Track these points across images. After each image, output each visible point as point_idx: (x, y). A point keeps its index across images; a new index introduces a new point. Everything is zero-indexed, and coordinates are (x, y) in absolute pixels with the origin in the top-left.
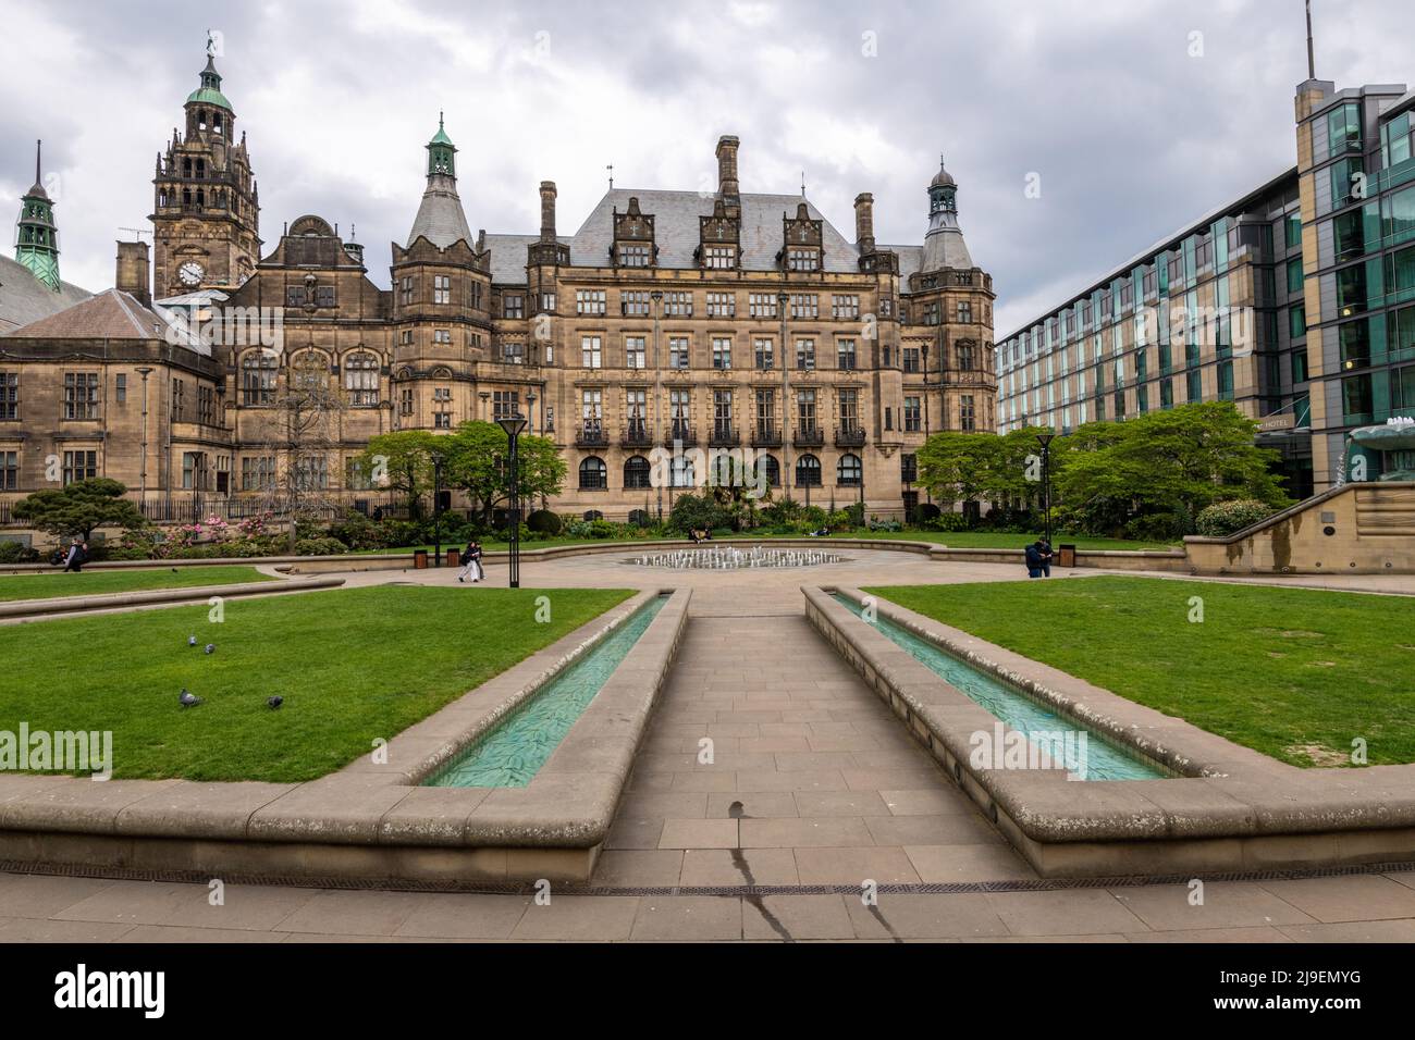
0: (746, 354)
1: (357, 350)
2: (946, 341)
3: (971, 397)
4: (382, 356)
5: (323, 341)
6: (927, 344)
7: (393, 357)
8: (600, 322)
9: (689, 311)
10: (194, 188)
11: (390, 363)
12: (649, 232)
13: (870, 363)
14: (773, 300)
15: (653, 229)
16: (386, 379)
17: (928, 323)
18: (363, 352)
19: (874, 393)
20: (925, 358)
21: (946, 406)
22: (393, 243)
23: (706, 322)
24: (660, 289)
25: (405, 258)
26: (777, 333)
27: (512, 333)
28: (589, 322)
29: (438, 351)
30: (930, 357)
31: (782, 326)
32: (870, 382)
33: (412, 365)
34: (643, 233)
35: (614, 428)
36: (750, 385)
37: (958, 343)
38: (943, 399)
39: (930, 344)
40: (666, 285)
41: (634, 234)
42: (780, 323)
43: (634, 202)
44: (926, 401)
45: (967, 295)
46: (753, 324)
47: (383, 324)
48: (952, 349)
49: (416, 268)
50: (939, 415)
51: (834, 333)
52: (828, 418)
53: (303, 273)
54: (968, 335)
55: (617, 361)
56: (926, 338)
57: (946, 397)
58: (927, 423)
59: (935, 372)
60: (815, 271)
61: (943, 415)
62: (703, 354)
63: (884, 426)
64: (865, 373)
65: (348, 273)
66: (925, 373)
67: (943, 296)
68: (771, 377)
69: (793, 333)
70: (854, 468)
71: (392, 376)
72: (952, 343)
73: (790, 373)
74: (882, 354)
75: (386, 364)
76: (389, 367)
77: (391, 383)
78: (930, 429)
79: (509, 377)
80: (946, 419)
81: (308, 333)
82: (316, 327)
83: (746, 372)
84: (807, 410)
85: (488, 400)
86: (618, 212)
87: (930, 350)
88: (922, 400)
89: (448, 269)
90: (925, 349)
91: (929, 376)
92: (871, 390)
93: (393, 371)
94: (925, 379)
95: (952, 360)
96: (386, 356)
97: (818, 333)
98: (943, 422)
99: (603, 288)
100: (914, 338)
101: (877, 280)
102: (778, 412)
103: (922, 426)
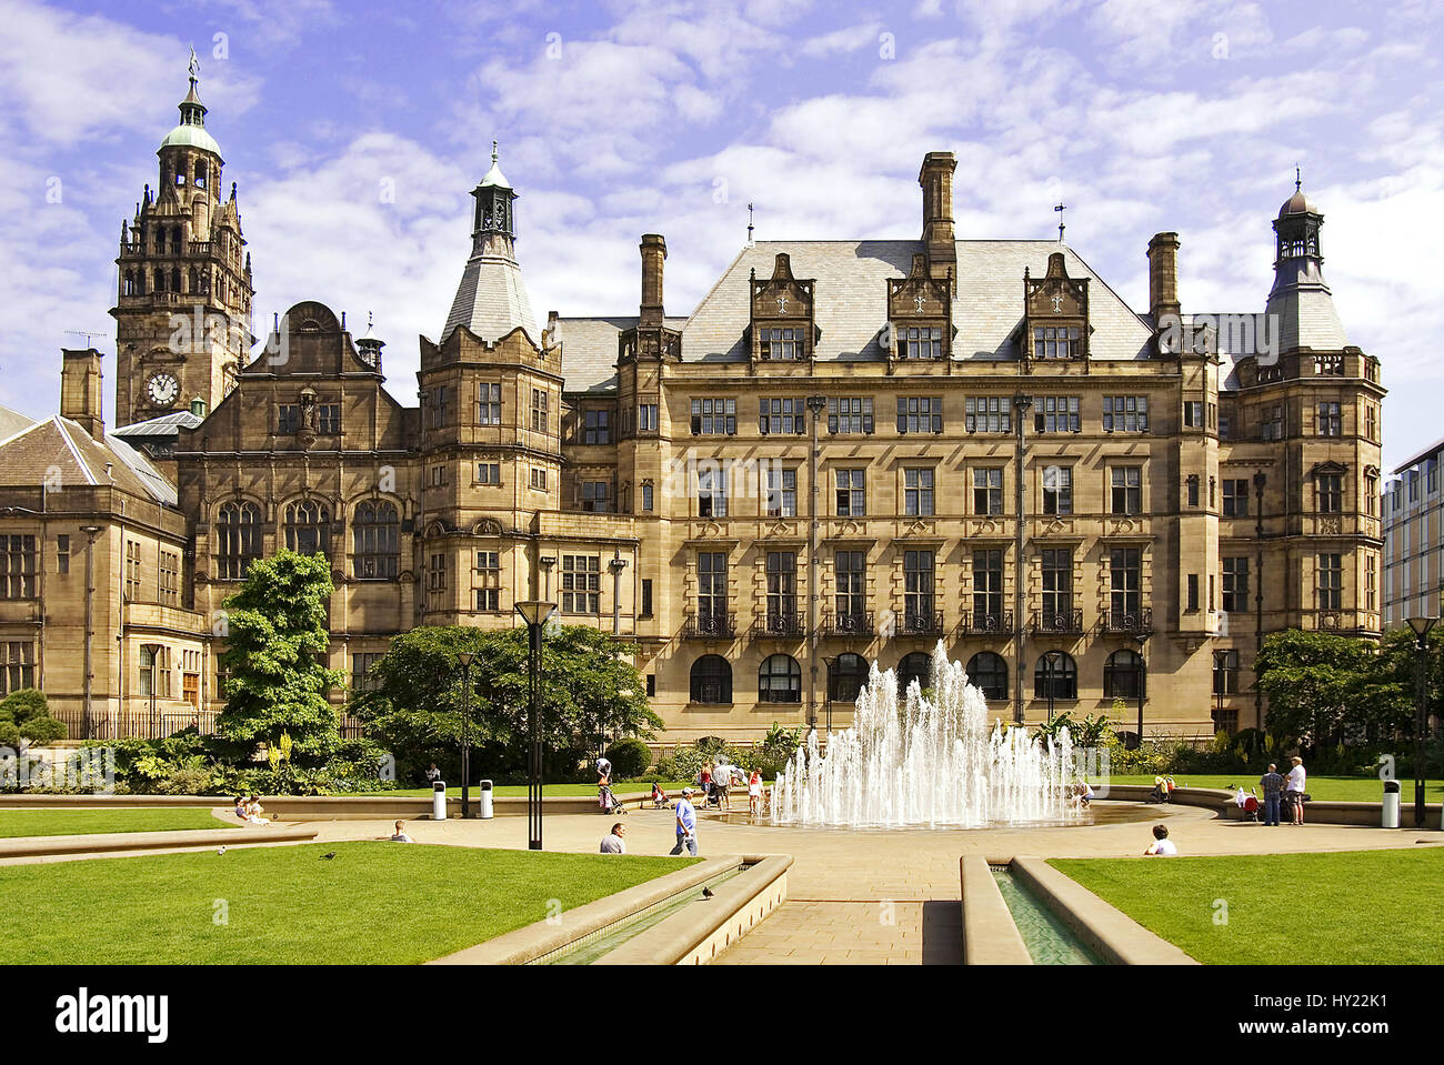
0: (958, 494)
1: (369, 496)
2: (1296, 467)
3: (1337, 556)
4: (404, 505)
6: (1264, 471)
7: (419, 504)
8: (727, 447)
9: (866, 429)
11: (415, 515)
12: (805, 307)
13: (1166, 502)
14: (1005, 406)
15: (811, 302)
16: (407, 539)
17: (1266, 436)
18: (378, 500)
19: (1168, 551)
20: (1259, 495)
21: (1292, 571)
22: (421, 336)
24: (820, 394)
25: (439, 358)
26: (1011, 457)
27: (592, 466)
28: (710, 447)
29: (482, 496)
30: (1267, 493)
31: (1020, 447)
32: (1163, 535)
33: (445, 516)
34: (796, 308)
36: (962, 543)
37: (1316, 471)
38: (1288, 560)
39: (1268, 472)
40: (832, 387)
41: (784, 311)
42: (1015, 442)
43: (783, 261)
44: (1259, 564)
45: (1332, 391)
47: (406, 457)
48: (1306, 480)
50: (1281, 585)
51: (1106, 456)
52: (1090, 593)
53: (298, 385)
54: (1333, 455)
55: (751, 507)
56: (1262, 462)
57: (1293, 556)
58: (1259, 598)
59: (1278, 516)
60: (1074, 361)
61: (1287, 586)
62: (890, 494)
63: (1185, 604)
65: (359, 384)
66: (1260, 518)
67: (1292, 393)
68: (999, 529)
69: (1035, 459)
71: (417, 535)
72: (1306, 470)
73: (1029, 521)
74: (1184, 490)
75: (409, 517)
76: (413, 521)
77: (415, 544)
78: (1263, 608)
79: (585, 532)
80: (1293, 593)
81: (304, 472)
82: (314, 463)
83: (958, 523)
84: (1054, 579)
85: (554, 567)
86: (757, 278)
87: (1269, 480)
88: (1252, 563)
89: (498, 372)
90: (1260, 480)
91: (1265, 523)
92: (1163, 548)
94: (1259, 529)
95: (1306, 495)
96: (409, 504)
98: (1287, 596)
99: (732, 394)
100: (1240, 462)
101: (1181, 370)
102: (1008, 584)
103: (1252, 604)
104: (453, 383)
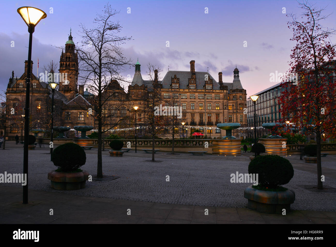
0: (198, 106)
2: (237, 104)
3: (242, 115)
4: (127, 107)
7: (130, 107)
9: (186, 98)
10: (68, 63)
12: (178, 82)
13: (222, 108)
14: (203, 95)
16: (128, 112)
17: (234, 100)
18: (124, 106)
19: (223, 114)
21: (237, 117)
23: (190, 100)
24: (180, 93)
25: (133, 88)
26: (204, 102)
28: (167, 100)
30: (234, 107)
31: (205, 101)
32: (222, 112)
36: (198, 113)
37: (240, 104)
39: (234, 104)
40: (182, 92)
41: (175, 82)
42: (204, 100)
43: (175, 76)
44: (233, 116)
45: (241, 94)
46: (199, 100)
47: (128, 101)
48: (238, 105)
49: (135, 90)
51: (215, 102)
52: (214, 119)
54: (242, 103)
56: (233, 103)
57: (237, 115)
58: (233, 120)
60: (211, 90)
61: (237, 119)
62: (189, 106)
63: (225, 121)
64: (221, 110)
65: (121, 91)
66: (233, 110)
67: (236, 94)
68: (203, 111)
69: (207, 102)
70: (219, 130)
71: (129, 111)
72: (238, 104)
73: (206, 110)
74: (224, 106)
77: (129, 112)
81: (113, 102)
82: (115, 101)
83: (197, 110)
84: (209, 118)
86: (172, 77)
87: (234, 105)
88: (232, 115)
89: (141, 90)
90: (233, 105)
91: (234, 111)
92: (222, 114)
93: (129, 110)
94: (233, 111)
96: (128, 107)
97: (212, 102)
98: (237, 120)
99: (169, 93)
100: (231, 103)
101: (224, 92)
102: (204, 118)
103: (232, 121)
104: (135, 91)
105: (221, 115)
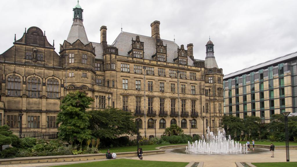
0: (168, 88)
1: (51, 77)
2: (215, 88)
3: (221, 104)
4: (61, 80)
5: (39, 73)
6: (210, 88)
7: (65, 81)
8: (128, 75)
11: (64, 83)
12: (142, 48)
13: (199, 93)
14: (175, 72)
15: (143, 47)
16: (62, 89)
17: (210, 82)
18: (54, 78)
19: (200, 101)
20: (210, 92)
21: (215, 106)
23: (158, 77)
24: (145, 66)
25: (71, 47)
26: (176, 82)
27: (99, 75)
28: (125, 74)
29: (83, 80)
30: (211, 92)
31: (178, 80)
32: (199, 98)
33: (74, 84)
34: (141, 47)
35: (132, 109)
36: (170, 97)
38: (214, 104)
39: (211, 88)
40: (147, 65)
41: (138, 48)
42: (177, 79)
43: (138, 38)
44: (210, 104)
45: (220, 76)
46: (170, 79)
47: (61, 69)
48: (217, 90)
49: (76, 51)
50: (213, 108)
51: (191, 83)
52: (189, 108)
53: (32, 47)
54: (220, 87)
55: (133, 88)
56: (210, 87)
58: (210, 111)
59: (212, 96)
60: (186, 65)
61: (214, 109)
62: (157, 87)
63: (203, 111)
64: (198, 96)
65: (49, 49)
66: (210, 96)
67: (214, 75)
68: (175, 95)
69: (180, 82)
70: (195, 123)
71: (65, 88)
72: (217, 89)
73: (180, 94)
74: (202, 91)
75: (62, 83)
77: (64, 90)
78: (211, 112)
79: (103, 90)
80: (215, 110)
81: (34, 70)
83: (168, 94)
86: (133, 40)
87: (211, 90)
88: (209, 104)
89: (87, 52)
90: (210, 90)
93: (65, 86)
94: (210, 98)
95: (217, 93)
96: (62, 81)
97: (187, 83)
99: (129, 63)
100: (207, 86)
101: (201, 69)
102: (176, 106)
104: (76, 53)
105: (197, 103)
